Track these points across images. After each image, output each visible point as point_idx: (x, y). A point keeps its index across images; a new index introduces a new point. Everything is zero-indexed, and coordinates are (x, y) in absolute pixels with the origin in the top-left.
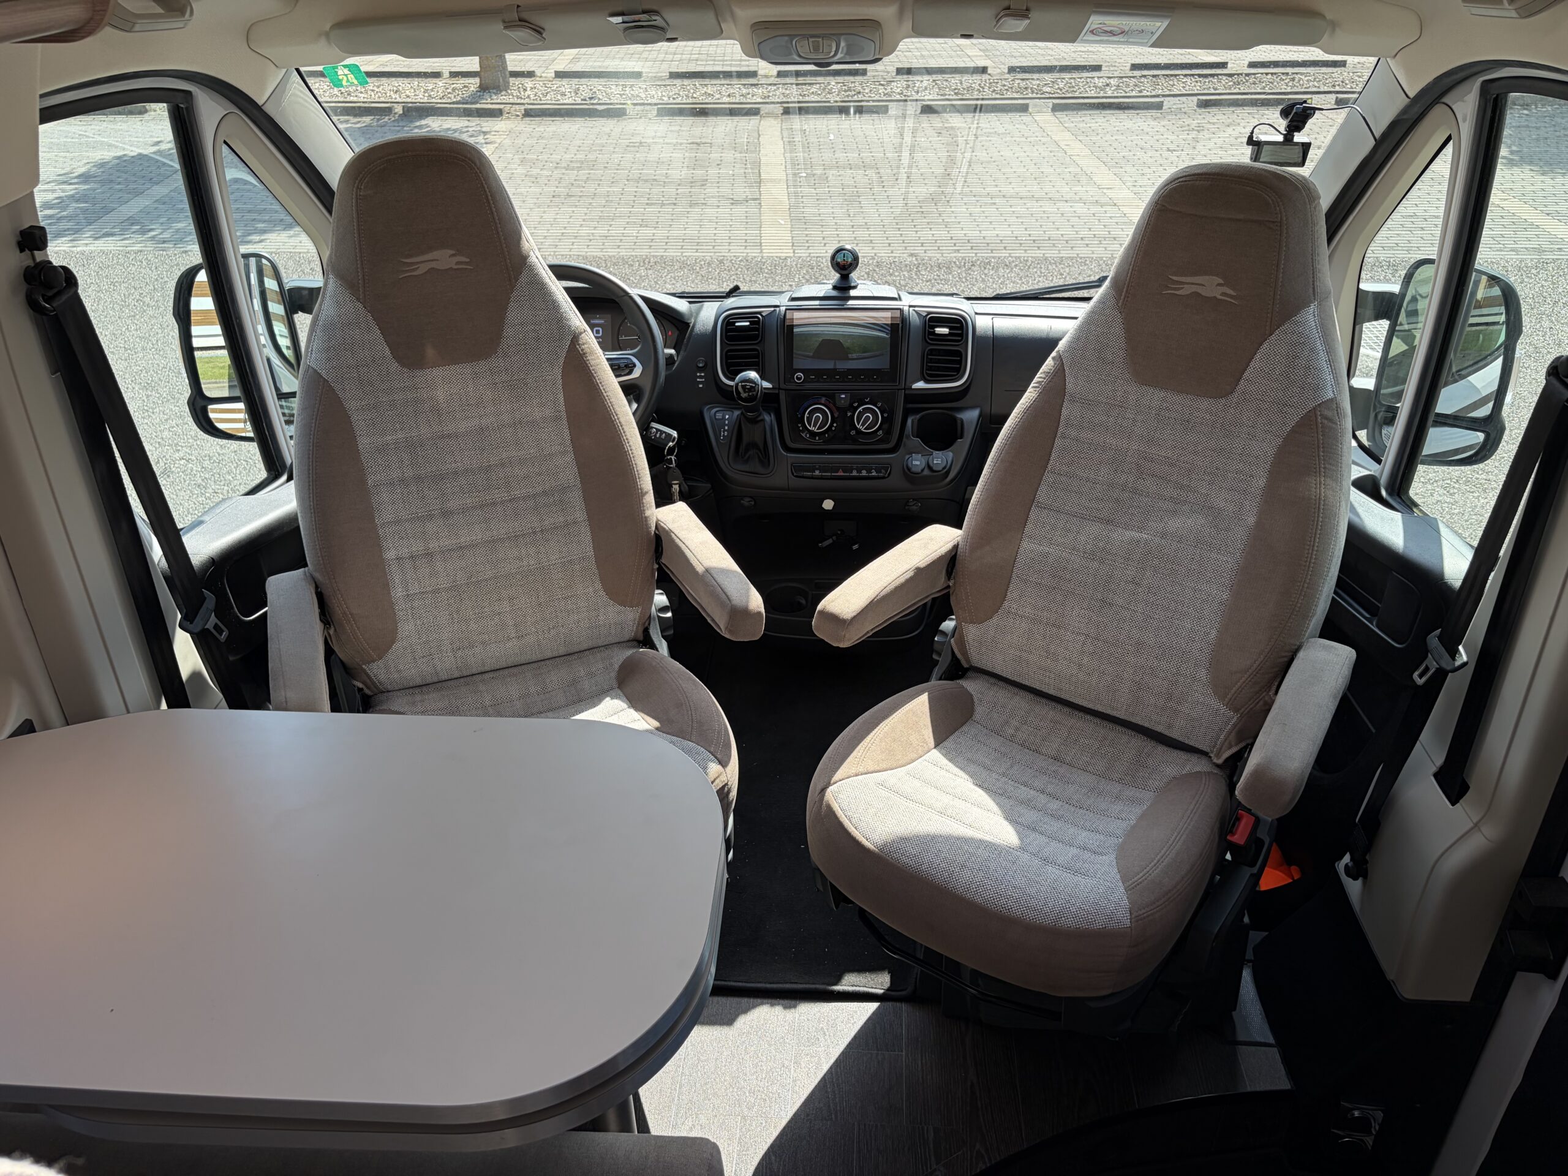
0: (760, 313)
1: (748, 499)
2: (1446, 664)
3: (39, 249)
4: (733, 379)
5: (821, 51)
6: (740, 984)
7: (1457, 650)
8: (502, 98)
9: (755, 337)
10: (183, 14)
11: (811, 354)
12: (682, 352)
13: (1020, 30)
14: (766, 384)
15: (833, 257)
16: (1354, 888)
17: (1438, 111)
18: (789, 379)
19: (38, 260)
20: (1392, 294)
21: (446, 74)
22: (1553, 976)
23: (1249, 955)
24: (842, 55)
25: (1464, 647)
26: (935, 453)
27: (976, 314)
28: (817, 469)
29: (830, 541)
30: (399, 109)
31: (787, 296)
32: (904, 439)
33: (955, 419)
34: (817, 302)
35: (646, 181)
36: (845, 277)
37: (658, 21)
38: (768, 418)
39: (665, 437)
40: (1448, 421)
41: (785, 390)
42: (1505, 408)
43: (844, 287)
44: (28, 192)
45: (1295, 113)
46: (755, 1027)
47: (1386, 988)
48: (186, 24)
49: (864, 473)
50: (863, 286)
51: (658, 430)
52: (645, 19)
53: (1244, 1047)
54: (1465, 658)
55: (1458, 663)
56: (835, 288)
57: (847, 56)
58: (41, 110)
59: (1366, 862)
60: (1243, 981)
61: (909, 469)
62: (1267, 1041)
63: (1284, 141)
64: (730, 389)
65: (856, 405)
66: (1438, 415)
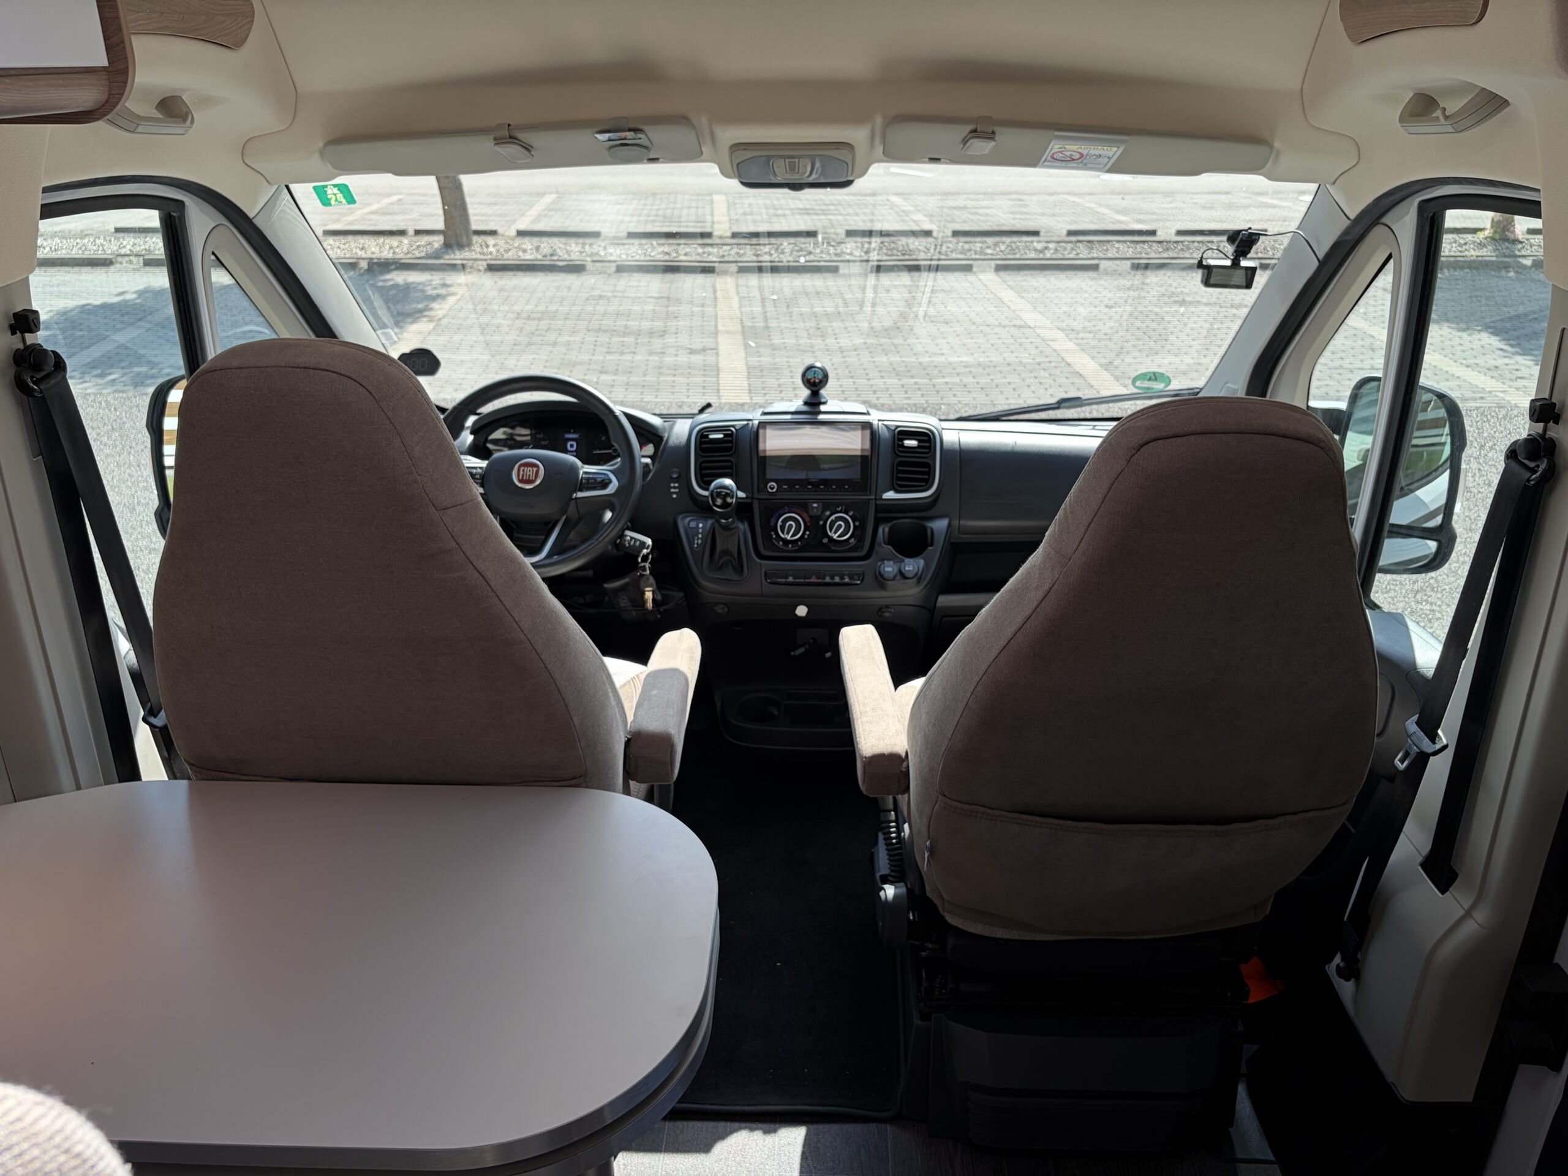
0: (733, 426)
1: (722, 606)
2: (1427, 746)
3: (31, 331)
4: (707, 489)
5: (797, 171)
6: (717, 1107)
7: (1437, 735)
8: (466, 254)
9: (729, 449)
10: (184, 120)
11: (784, 465)
12: (656, 464)
13: (986, 152)
14: (741, 494)
15: (804, 375)
16: (1346, 989)
17: (1378, 232)
18: (762, 487)
19: (28, 343)
20: (1340, 411)
21: (411, 232)
22: (1557, 1067)
23: (1244, 1069)
24: (817, 176)
25: (1442, 731)
26: (907, 560)
27: (943, 429)
28: (791, 576)
29: (802, 650)
30: (364, 265)
31: (760, 411)
32: (876, 547)
33: (925, 528)
34: (788, 417)
35: (606, 331)
36: (815, 394)
37: (644, 141)
38: (743, 527)
39: (640, 545)
40: (1403, 531)
41: (759, 499)
42: (1455, 517)
43: (814, 402)
44: (24, 276)
45: (1241, 239)
46: (733, 1152)
47: (1386, 1090)
48: (186, 131)
49: (837, 579)
50: (833, 403)
51: (632, 538)
52: (631, 137)
53: (1244, 1165)
54: (1445, 741)
55: (1438, 747)
56: (806, 403)
57: (821, 177)
58: (42, 205)
59: (1358, 961)
60: (1238, 1097)
61: (882, 576)
62: (1268, 1159)
63: (1232, 265)
64: (705, 499)
65: (828, 513)
66: (1393, 525)
